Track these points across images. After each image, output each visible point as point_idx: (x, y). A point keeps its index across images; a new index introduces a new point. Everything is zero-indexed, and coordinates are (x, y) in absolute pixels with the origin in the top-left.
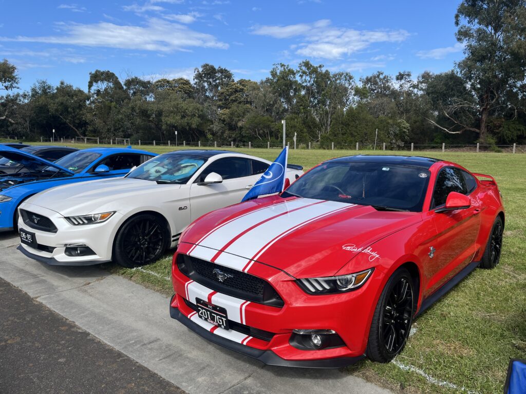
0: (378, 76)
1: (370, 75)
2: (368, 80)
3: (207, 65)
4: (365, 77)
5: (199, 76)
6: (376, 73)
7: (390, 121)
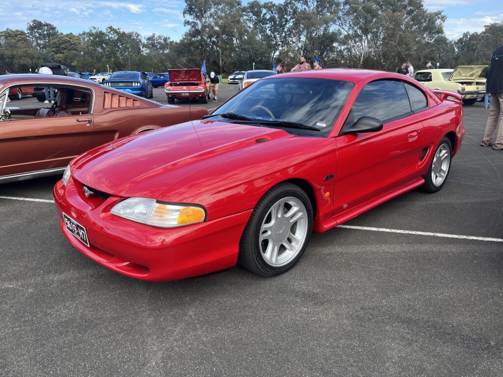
0: (154, 36)
1: (149, 36)
2: (149, 39)
3: (35, 20)
4: (147, 37)
5: (31, 28)
6: (152, 35)
7: (159, 64)
